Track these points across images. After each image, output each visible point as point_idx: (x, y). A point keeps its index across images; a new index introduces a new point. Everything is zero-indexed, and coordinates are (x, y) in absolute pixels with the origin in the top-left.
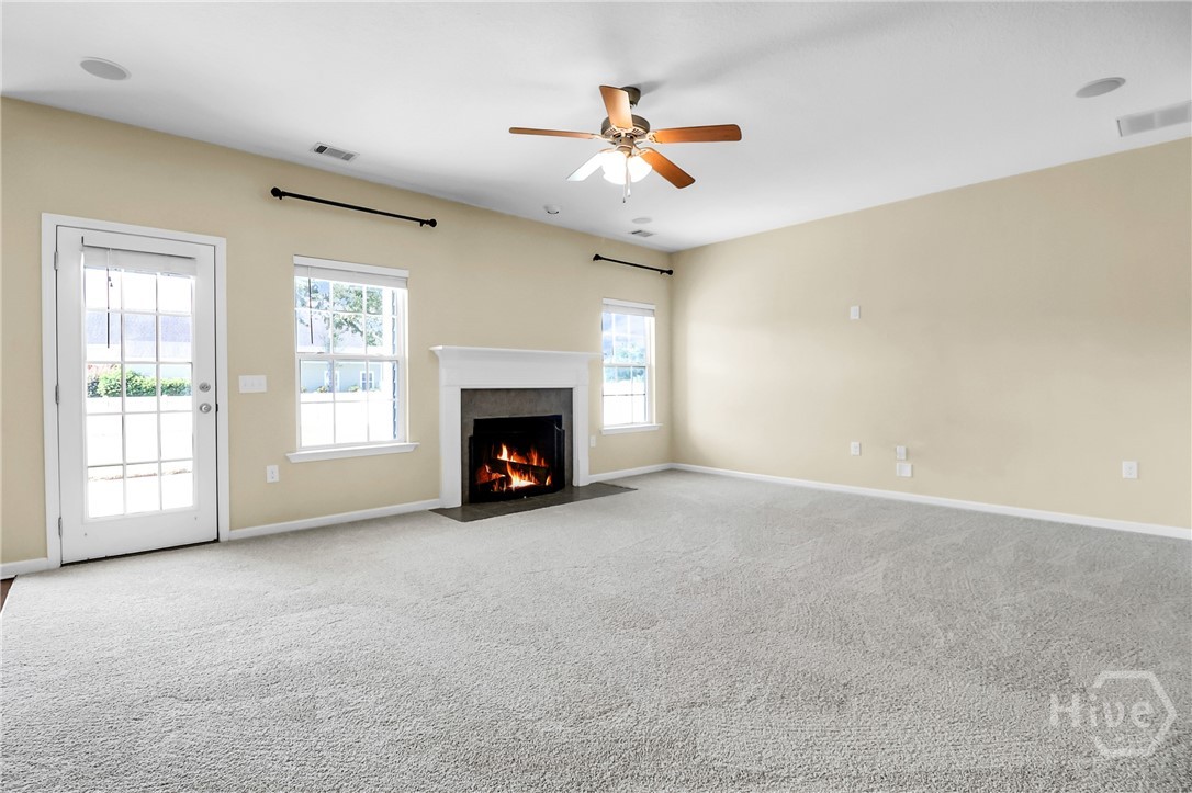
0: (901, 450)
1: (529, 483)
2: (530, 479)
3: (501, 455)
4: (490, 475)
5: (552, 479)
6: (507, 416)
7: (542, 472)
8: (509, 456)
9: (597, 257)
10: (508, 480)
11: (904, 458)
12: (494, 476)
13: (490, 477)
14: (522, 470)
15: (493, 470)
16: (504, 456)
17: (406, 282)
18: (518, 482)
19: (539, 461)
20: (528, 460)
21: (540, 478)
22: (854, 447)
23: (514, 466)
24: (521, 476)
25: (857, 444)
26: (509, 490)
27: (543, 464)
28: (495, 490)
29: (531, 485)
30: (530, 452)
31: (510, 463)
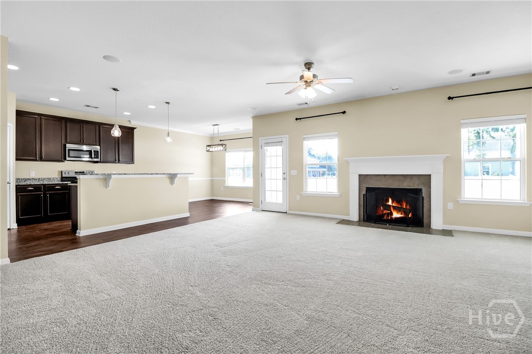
1: (401, 216)
2: (401, 214)
3: (388, 202)
5: (412, 214)
6: (384, 187)
7: (407, 211)
8: (392, 203)
10: (391, 214)
12: (385, 212)
13: (383, 212)
14: (398, 209)
15: (385, 209)
16: (390, 203)
18: (396, 215)
19: (406, 206)
20: (401, 205)
21: (406, 213)
23: (394, 208)
24: (397, 212)
26: (392, 218)
27: (408, 207)
28: (385, 218)
29: (402, 217)
30: (402, 201)
31: (392, 206)
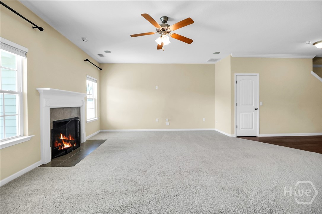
0: (167, 119)
2: (69, 145)
3: (60, 137)
4: (58, 144)
5: (76, 144)
7: (72, 142)
8: (63, 138)
9: (87, 60)
10: (64, 146)
11: (168, 121)
12: (59, 144)
13: (58, 145)
14: (67, 141)
15: (59, 142)
16: (62, 138)
17: (26, 55)
18: (66, 146)
19: (72, 139)
20: (68, 138)
21: (72, 144)
22: (157, 120)
23: (65, 140)
24: (67, 144)
25: (157, 119)
26: (64, 149)
28: (60, 149)
29: (70, 147)
30: (69, 135)
31: (64, 140)
